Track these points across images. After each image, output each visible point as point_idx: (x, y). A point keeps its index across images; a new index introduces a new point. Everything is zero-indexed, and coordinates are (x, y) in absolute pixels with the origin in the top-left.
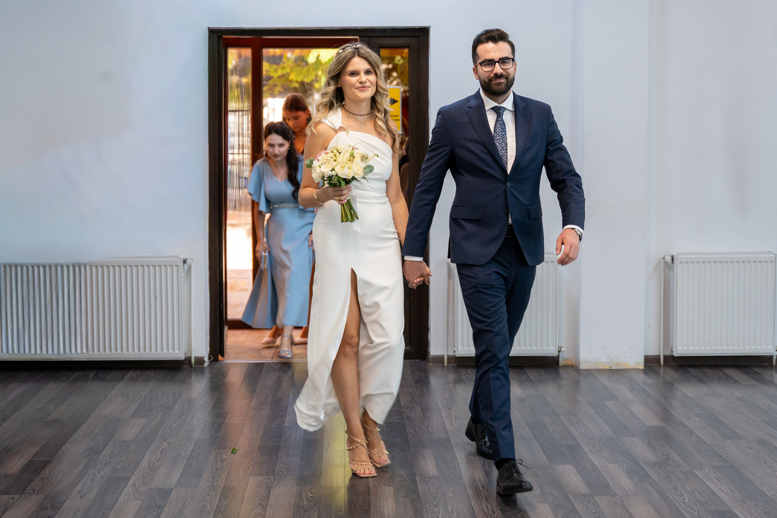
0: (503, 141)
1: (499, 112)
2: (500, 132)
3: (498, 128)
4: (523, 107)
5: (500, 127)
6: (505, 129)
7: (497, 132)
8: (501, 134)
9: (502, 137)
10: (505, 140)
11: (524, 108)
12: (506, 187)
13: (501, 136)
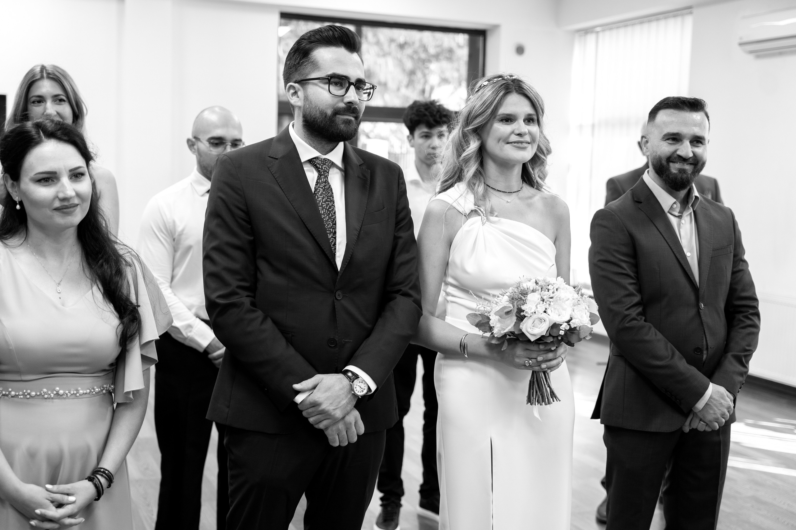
0: (330, 218)
1: (322, 167)
2: (325, 202)
3: (321, 195)
4: (358, 164)
5: (324, 194)
6: (333, 197)
7: (320, 201)
8: (327, 206)
9: (328, 210)
10: (332, 216)
11: (360, 165)
12: (335, 301)
13: (326, 209)
